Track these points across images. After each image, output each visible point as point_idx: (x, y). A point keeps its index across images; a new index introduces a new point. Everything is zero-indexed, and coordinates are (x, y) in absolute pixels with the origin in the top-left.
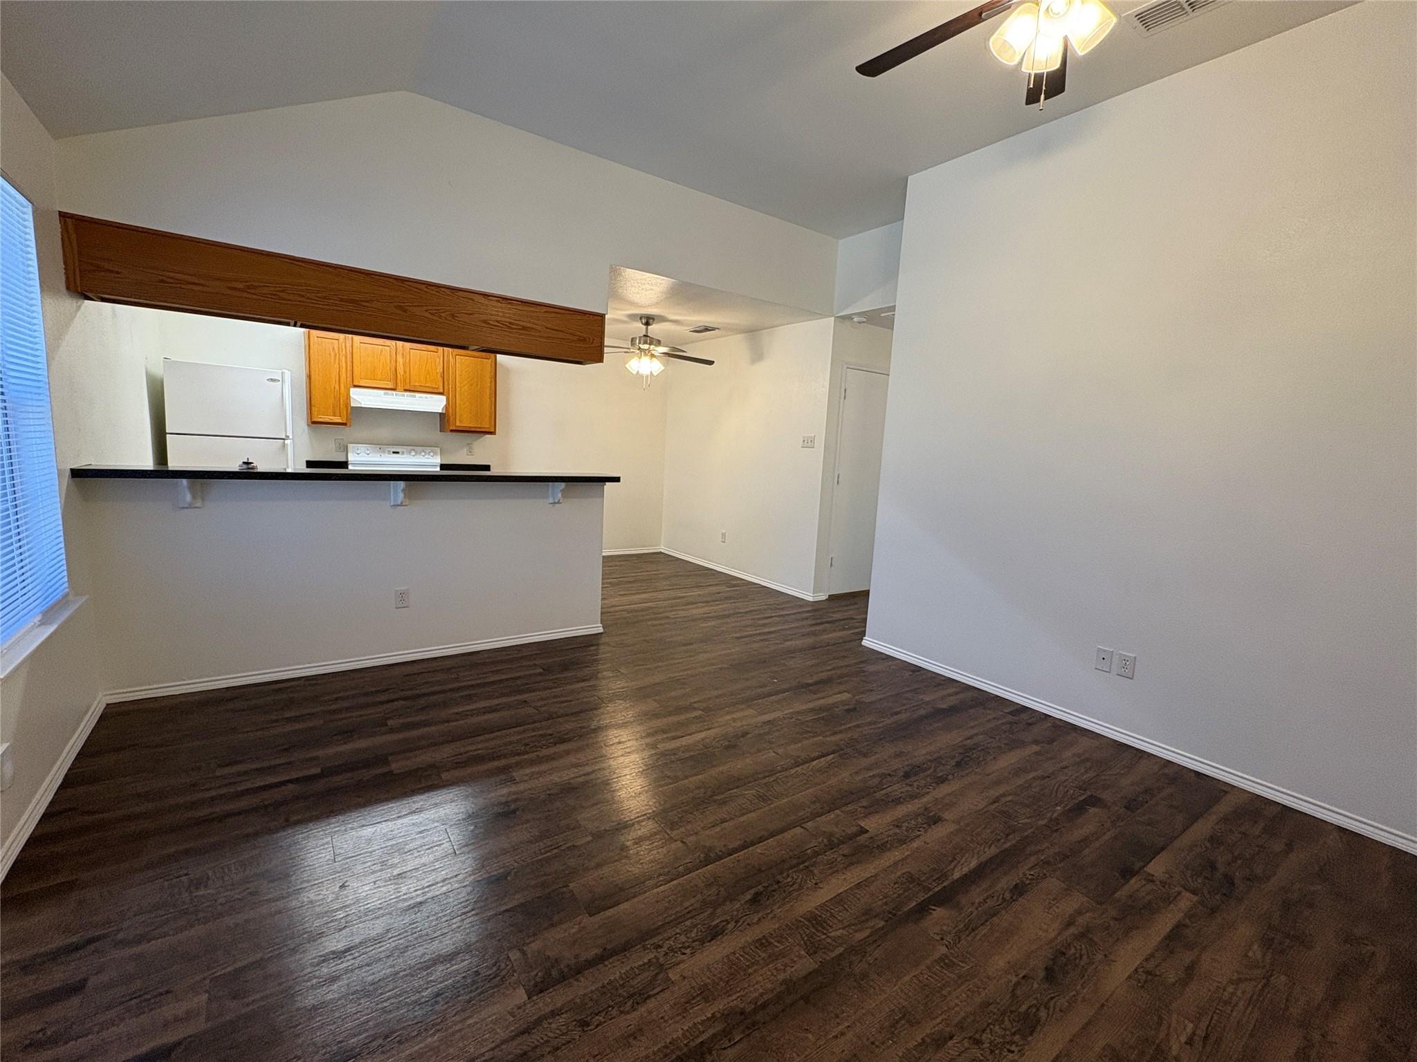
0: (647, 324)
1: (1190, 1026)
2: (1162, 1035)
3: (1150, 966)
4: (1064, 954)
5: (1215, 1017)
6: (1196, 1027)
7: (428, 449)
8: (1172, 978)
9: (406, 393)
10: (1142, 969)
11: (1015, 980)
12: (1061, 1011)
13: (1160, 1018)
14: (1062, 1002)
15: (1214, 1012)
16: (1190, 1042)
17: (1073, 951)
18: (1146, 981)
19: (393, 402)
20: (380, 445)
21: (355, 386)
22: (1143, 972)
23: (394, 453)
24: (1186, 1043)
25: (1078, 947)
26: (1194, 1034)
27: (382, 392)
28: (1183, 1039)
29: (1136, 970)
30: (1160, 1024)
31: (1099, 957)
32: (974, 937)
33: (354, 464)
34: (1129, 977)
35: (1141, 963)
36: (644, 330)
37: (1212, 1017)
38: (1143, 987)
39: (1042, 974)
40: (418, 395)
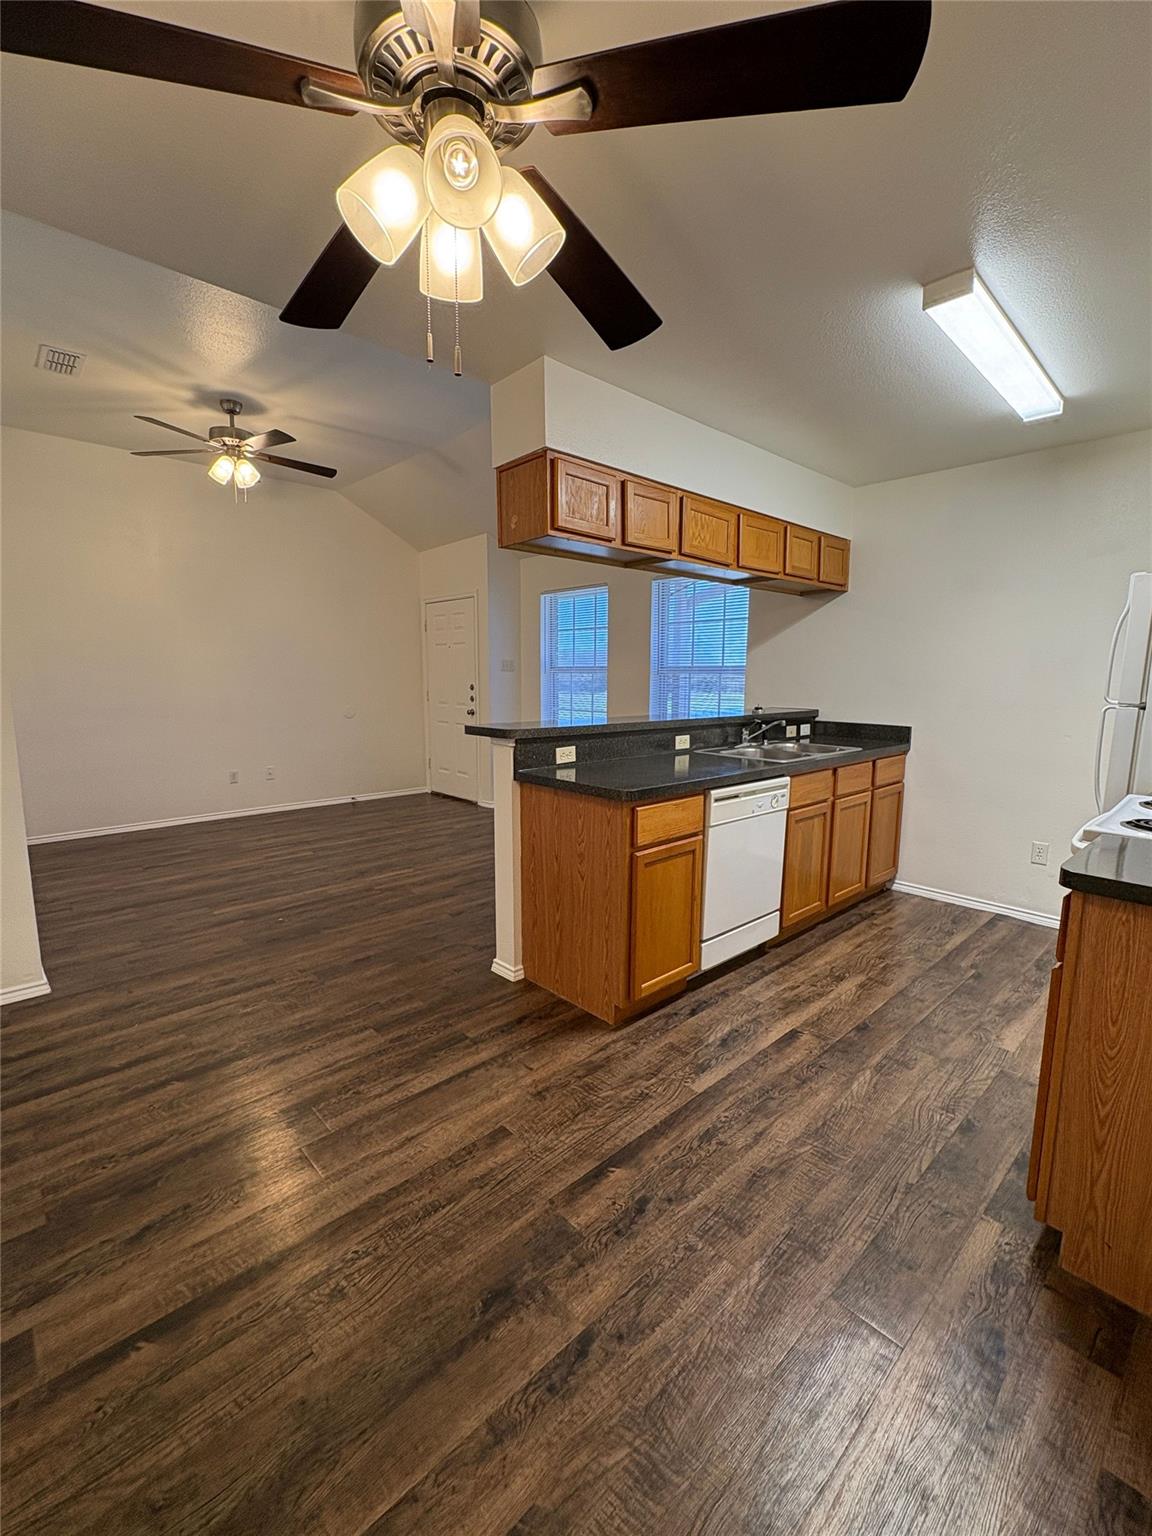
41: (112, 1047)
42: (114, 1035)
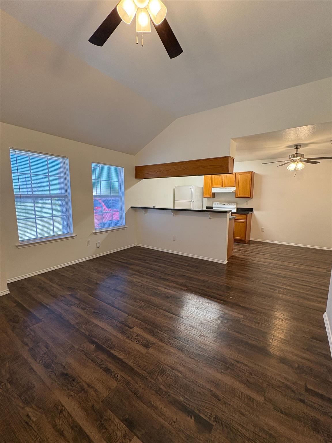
0: (297, 148)
1: (34, 420)
2: (33, 405)
3: (65, 413)
4: (73, 380)
5: (36, 434)
6: (33, 422)
7: (233, 203)
8: (58, 421)
9: (225, 188)
10: (63, 409)
11: (64, 364)
12: (50, 375)
13: (40, 408)
14: (53, 376)
15: (38, 434)
16: (28, 416)
17: (75, 384)
18: (57, 409)
19: (223, 191)
20: (221, 202)
21: (213, 187)
22: (62, 409)
23: (224, 204)
24: (28, 414)
25: (77, 386)
26: (30, 419)
27: (219, 188)
28: (30, 414)
29: (63, 406)
30: (38, 407)
31: (72, 393)
32: (82, 355)
33: (215, 208)
34: (60, 402)
35: (67, 410)
36: (296, 151)
37: (36, 432)
38: (55, 406)
39: (65, 372)
40: (228, 188)
41: (309, 291)
42: (308, 293)
